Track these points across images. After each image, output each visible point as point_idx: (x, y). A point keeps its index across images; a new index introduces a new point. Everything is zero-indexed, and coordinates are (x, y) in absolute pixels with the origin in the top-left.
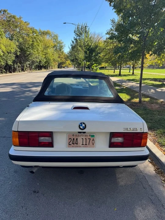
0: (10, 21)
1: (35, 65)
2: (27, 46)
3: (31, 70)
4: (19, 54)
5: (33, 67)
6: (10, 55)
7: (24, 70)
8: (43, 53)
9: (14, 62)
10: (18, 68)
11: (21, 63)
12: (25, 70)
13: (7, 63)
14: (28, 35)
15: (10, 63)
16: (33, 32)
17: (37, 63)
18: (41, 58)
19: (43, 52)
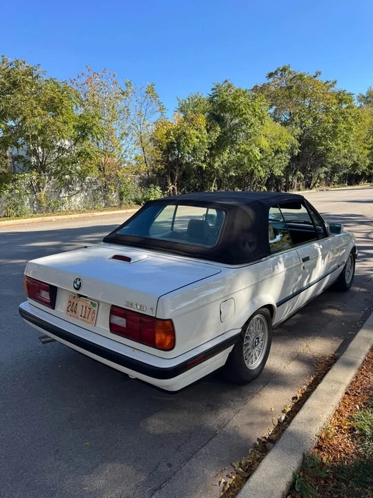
0: (291, 87)
1: (341, 174)
2: (320, 134)
3: (329, 186)
4: (296, 154)
5: (336, 179)
6: (280, 155)
7: (312, 185)
8: (366, 145)
9: (288, 170)
10: (298, 181)
11: (304, 171)
12: (314, 185)
13: (272, 174)
14: (327, 110)
15: (278, 172)
16: (341, 101)
17: (348, 168)
18: (358, 157)
19: (364, 142)
